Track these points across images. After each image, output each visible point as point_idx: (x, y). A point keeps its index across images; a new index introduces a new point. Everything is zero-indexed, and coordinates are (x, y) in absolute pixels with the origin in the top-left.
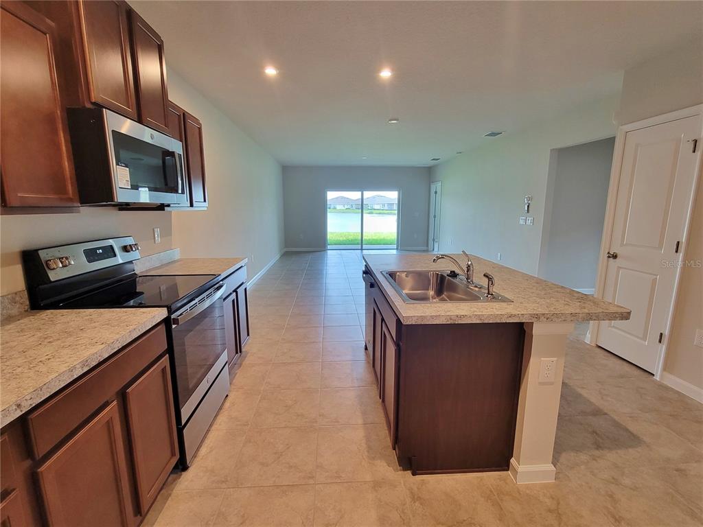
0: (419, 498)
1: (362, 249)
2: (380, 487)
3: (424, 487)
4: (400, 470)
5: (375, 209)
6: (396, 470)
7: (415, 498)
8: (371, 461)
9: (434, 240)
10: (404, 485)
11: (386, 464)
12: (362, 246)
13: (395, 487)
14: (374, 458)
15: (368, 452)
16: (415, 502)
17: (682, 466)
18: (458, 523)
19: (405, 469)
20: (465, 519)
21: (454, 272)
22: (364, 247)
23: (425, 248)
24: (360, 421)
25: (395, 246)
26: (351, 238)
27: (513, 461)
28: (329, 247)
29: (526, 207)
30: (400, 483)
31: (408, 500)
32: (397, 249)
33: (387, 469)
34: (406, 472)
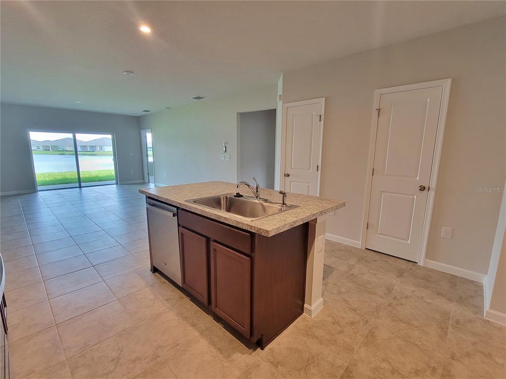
0: (278, 363)
1: (80, 187)
2: (251, 374)
3: (274, 353)
4: (253, 352)
5: (66, 151)
6: (250, 354)
7: (276, 364)
8: (229, 359)
9: (148, 174)
10: (263, 360)
11: (240, 354)
12: (80, 184)
13: (259, 366)
14: (229, 356)
15: (221, 353)
16: (278, 367)
17: (351, 272)
18: (307, 362)
19: (255, 350)
20: (308, 357)
21: (239, 193)
22: (82, 184)
23: (142, 181)
24: (196, 334)
25: (114, 182)
26: (59, 177)
27: (306, 305)
28: (39, 188)
29: (224, 148)
30: (260, 361)
31: (273, 369)
32: (117, 184)
33: (245, 358)
34: (257, 351)
